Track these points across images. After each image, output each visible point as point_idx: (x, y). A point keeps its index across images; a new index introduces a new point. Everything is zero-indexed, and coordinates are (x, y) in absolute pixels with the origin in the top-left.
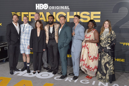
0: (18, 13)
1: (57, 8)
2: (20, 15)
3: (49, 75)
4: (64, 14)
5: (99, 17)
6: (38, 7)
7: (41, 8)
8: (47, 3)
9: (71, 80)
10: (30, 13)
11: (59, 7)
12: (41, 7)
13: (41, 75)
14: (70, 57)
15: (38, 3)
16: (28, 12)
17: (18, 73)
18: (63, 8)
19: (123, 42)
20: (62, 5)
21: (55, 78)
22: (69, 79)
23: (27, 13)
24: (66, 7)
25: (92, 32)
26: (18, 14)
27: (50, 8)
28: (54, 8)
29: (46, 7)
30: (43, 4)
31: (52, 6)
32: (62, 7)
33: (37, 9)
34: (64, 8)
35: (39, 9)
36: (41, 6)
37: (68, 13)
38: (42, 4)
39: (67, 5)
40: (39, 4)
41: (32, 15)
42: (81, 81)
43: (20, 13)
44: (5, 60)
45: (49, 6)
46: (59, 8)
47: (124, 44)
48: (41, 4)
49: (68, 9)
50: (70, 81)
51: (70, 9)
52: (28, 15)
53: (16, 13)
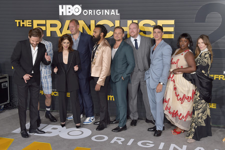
0: (27, 21)
1: (98, 12)
2: (31, 26)
3: (83, 133)
4: (111, 24)
5: (172, 29)
6: (64, 10)
7: (69, 12)
8: (79, 4)
9: (122, 142)
10: (49, 22)
11: (101, 11)
12: (68, 10)
13: (68, 134)
15: (62, 4)
16: (46, 19)
18: (108, 14)
19: (214, 74)
20: (107, 8)
21: (93, 138)
22: (118, 139)
23: (43, 22)
24: (113, 10)
25: (182, 54)
26: (28, 23)
27: (85, 12)
28: (93, 13)
29: (77, 10)
30: (73, 6)
31: (88, 8)
32: (107, 12)
33: (61, 14)
34: (110, 13)
35: (64, 14)
36: (69, 8)
37: (117, 22)
38: (70, 6)
39: (114, 8)
40: (64, 6)
41: (52, 25)
42: (139, 144)
43: (31, 21)
44: (3, 106)
45: (83, 8)
46: (100, 13)
47: (215, 77)
48: (68, 6)
49: (117, 14)
50: (120, 142)
51: (121, 15)
52: (45, 25)
53: (23, 21)
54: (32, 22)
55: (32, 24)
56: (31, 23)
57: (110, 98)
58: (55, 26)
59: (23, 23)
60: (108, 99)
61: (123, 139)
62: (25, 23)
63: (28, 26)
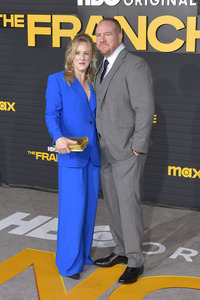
0: (17, 16)
2: (23, 26)
4: (178, 24)
9: (192, 257)
10: (58, 19)
14: (194, 177)
16: (51, 12)
17: (13, 227)
22: (184, 252)
23: (45, 18)
26: (17, 21)
33: (80, 3)
35: (87, 3)
37: (192, 21)
41: (63, 26)
43: (23, 16)
49: (191, 4)
50: (188, 258)
51: (199, 5)
52: (49, 25)
53: (8, 17)
54: (25, 19)
55: (26, 23)
56: (23, 21)
57: (172, 170)
58: (69, 26)
59: (9, 21)
60: (169, 174)
61: (194, 253)
62: (11, 21)
63: (17, 26)
